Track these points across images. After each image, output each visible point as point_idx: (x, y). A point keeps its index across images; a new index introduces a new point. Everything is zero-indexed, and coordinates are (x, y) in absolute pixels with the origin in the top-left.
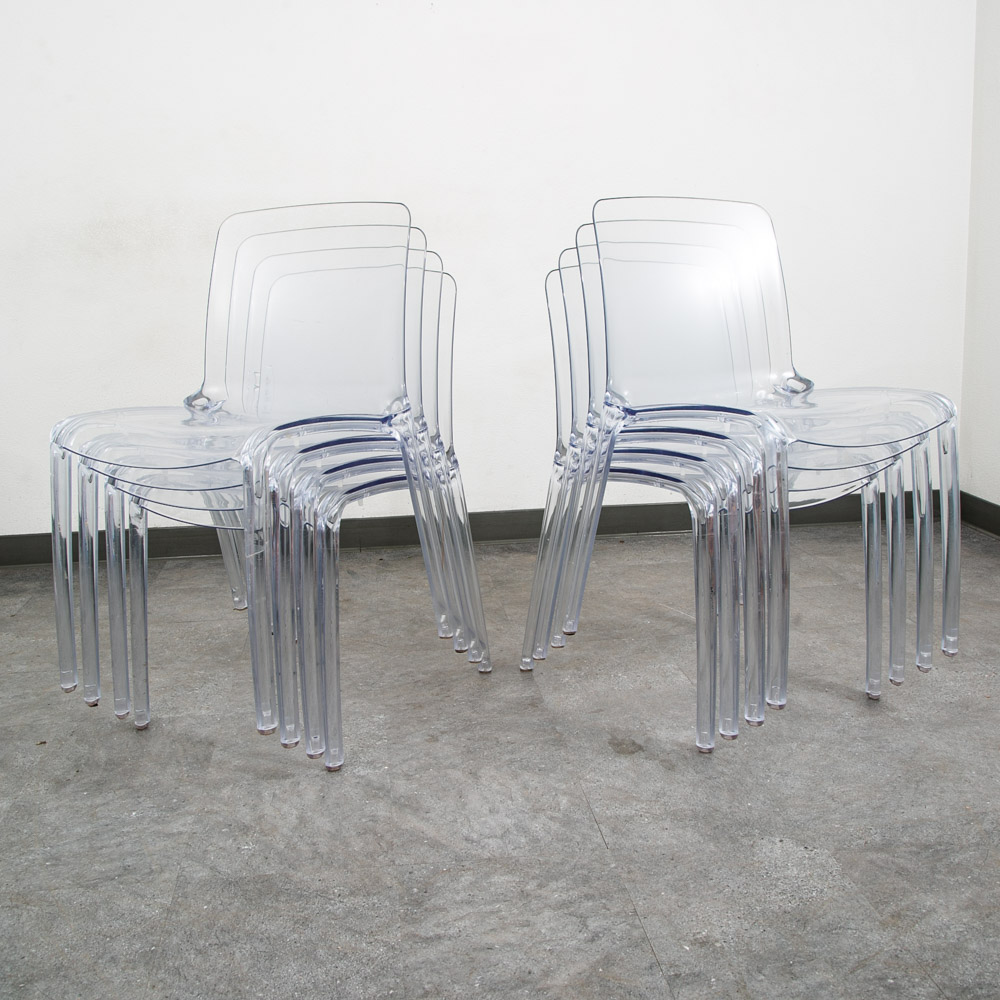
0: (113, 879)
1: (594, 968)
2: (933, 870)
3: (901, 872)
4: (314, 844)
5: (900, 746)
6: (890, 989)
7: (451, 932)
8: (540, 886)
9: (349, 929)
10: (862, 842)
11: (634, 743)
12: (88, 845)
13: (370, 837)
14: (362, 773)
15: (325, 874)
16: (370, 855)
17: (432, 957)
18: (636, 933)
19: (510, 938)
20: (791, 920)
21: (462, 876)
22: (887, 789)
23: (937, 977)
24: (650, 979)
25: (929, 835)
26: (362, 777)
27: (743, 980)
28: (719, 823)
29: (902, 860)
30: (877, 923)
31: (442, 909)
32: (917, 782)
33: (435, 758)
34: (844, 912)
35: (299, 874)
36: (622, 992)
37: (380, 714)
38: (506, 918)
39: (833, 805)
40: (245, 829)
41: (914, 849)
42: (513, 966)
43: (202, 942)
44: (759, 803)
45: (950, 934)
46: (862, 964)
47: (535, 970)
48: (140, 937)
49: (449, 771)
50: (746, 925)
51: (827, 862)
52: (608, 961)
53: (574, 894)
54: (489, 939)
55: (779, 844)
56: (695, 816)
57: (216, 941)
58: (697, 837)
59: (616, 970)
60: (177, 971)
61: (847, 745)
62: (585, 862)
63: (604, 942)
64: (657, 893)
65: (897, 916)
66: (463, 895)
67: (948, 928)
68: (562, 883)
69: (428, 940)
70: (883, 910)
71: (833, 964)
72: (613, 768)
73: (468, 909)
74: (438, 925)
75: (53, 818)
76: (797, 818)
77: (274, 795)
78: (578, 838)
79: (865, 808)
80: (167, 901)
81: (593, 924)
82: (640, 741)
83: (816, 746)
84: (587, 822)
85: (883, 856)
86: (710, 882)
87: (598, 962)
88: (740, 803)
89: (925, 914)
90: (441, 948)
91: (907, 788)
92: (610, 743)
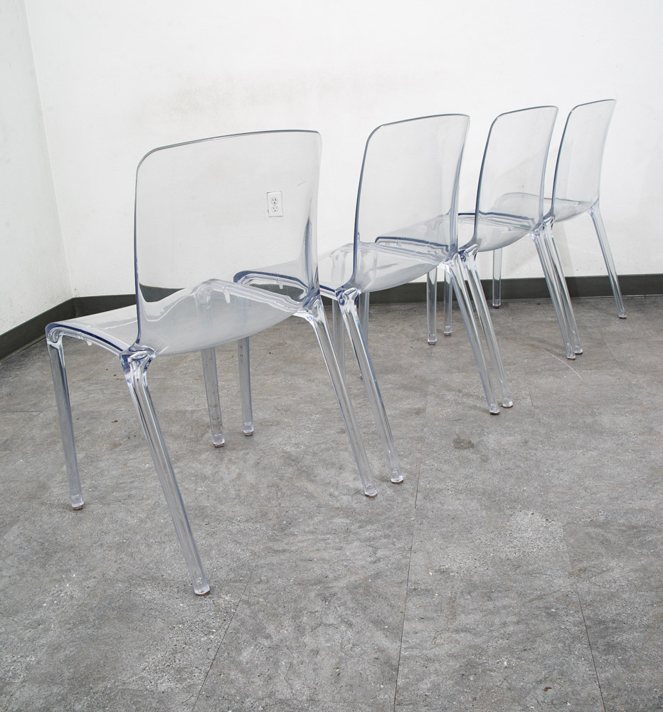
0: (120, 501)
1: (366, 579)
2: (628, 544)
3: (605, 542)
4: (239, 490)
5: (658, 458)
6: (549, 615)
7: (292, 549)
8: (360, 527)
9: (235, 541)
10: (589, 520)
11: (470, 442)
12: (115, 481)
13: (273, 489)
14: (288, 450)
15: (238, 508)
16: (269, 500)
17: (275, 562)
18: (404, 561)
19: (326, 555)
20: (509, 565)
21: (317, 516)
22: (629, 486)
23: (587, 612)
24: (397, 589)
25: (641, 519)
26: (287, 452)
27: (455, 598)
28: (497, 499)
29: (610, 535)
30: (567, 573)
31: (293, 535)
32: (655, 483)
33: (337, 444)
34: (548, 563)
35: (223, 507)
36: (375, 594)
37: (317, 414)
38: (329, 544)
39: (584, 494)
40: (204, 478)
41: (624, 528)
42: (319, 572)
43: (152, 540)
44: (532, 489)
45: (614, 585)
46: (540, 598)
47: (331, 576)
48: (121, 534)
49: (342, 453)
50: (478, 564)
51: (556, 530)
52: (377, 575)
53: (378, 533)
54: (312, 555)
55: (530, 516)
56: (483, 494)
57: (159, 540)
58: (478, 506)
59: (379, 581)
60: (131, 555)
61: (618, 454)
62: (396, 515)
63: (381, 565)
64: (431, 539)
65: (584, 570)
66: (311, 528)
67: (615, 582)
68: (374, 527)
69: (277, 552)
70: (576, 565)
71: (520, 594)
72: (447, 458)
73: (311, 537)
74: (287, 544)
75: (103, 465)
76: (553, 500)
77: (231, 460)
78: (400, 500)
79: (605, 498)
80: (143, 516)
81: (380, 553)
82: (474, 441)
83: (595, 453)
84: (411, 490)
85: (598, 530)
86: (470, 536)
87: (371, 576)
88: (519, 487)
89: (604, 571)
90: (282, 557)
91: (645, 486)
92: (454, 441)
